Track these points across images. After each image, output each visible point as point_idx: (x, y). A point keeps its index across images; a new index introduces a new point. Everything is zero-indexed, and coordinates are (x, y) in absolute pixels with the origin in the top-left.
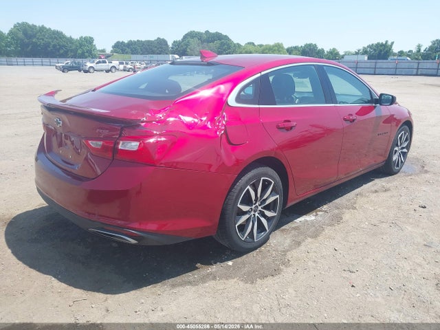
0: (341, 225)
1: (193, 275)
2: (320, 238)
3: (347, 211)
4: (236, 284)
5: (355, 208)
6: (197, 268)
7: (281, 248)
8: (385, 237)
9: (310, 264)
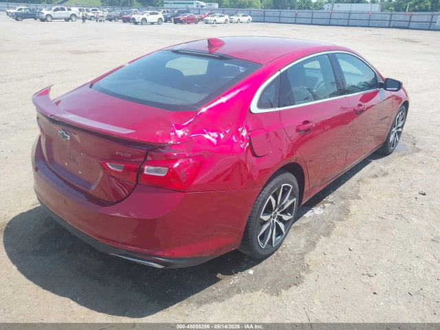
0: (350, 219)
1: (217, 288)
2: (333, 236)
3: (353, 201)
4: (262, 297)
5: (359, 198)
6: (218, 280)
7: (297, 251)
8: (394, 232)
9: (329, 268)
